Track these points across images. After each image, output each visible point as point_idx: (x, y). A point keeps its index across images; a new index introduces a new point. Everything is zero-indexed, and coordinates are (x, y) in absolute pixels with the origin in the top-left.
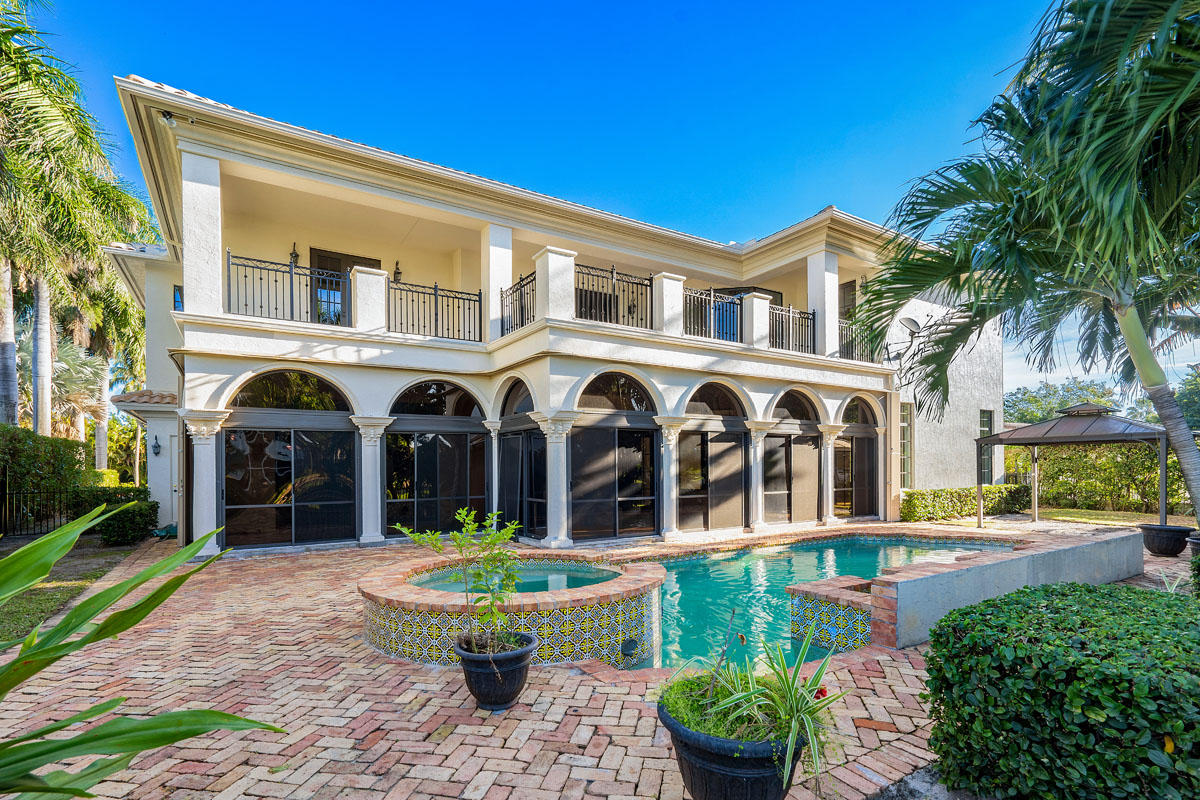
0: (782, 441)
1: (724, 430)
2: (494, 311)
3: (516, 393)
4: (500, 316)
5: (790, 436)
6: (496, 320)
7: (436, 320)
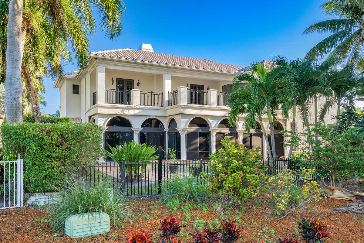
0: (249, 135)
1: (230, 132)
2: (167, 98)
3: (172, 122)
4: (168, 99)
5: (251, 134)
6: (167, 101)
7: (152, 101)
